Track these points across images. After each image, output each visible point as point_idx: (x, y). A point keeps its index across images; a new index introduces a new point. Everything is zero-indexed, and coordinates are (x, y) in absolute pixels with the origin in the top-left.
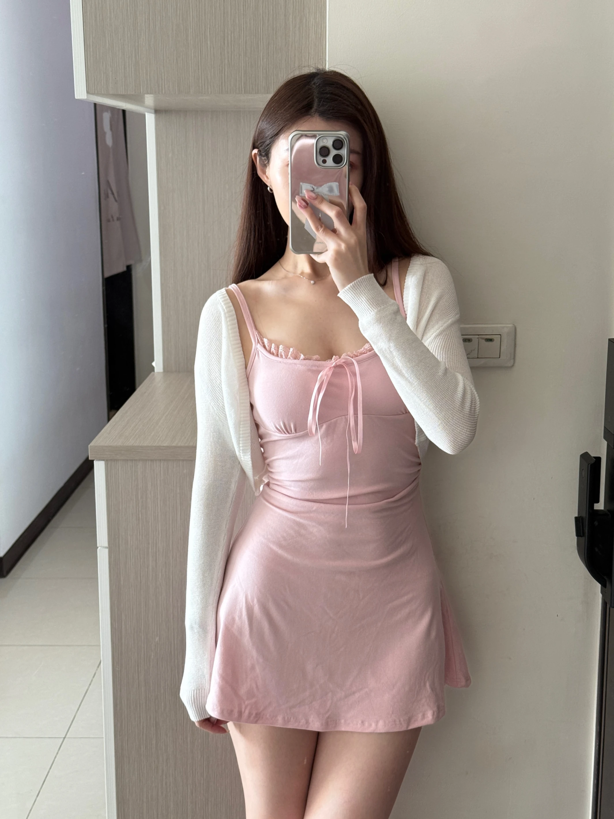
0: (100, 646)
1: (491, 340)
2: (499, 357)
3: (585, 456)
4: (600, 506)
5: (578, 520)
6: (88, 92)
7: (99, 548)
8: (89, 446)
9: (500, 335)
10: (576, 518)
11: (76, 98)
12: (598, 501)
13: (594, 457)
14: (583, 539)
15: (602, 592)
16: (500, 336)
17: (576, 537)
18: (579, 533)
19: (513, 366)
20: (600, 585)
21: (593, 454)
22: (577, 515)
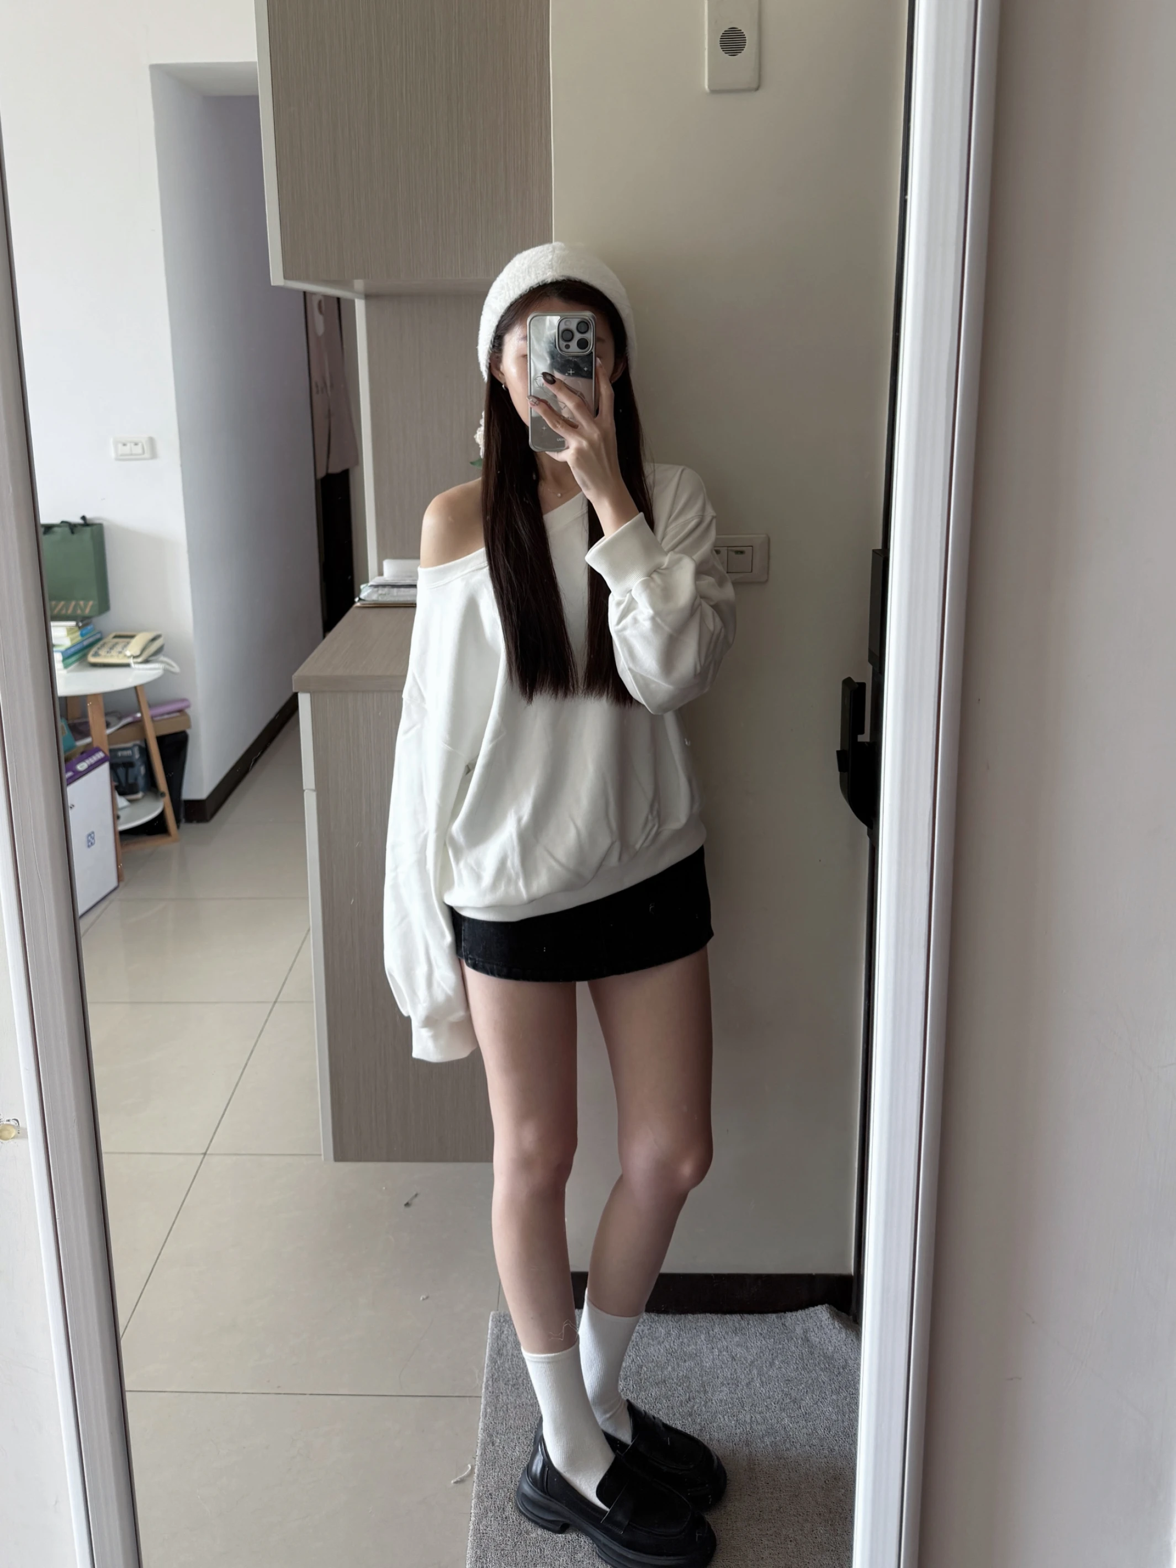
0: (308, 898)
1: (742, 552)
2: (750, 571)
3: (847, 682)
4: (865, 738)
5: (842, 756)
6: (285, 278)
7: (306, 791)
8: (293, 676)
9: (752, 546)
10: (838, 752)
11: (272, 284)
12: (862, 732)
13: (858, 683)
14: (846, 774)
15: (868, 835)
16: (751, 548)
17: (838, 773)
18: (842, 767)
19: (767, 581)
20: (865, 828)
21: (856, 680)
22: (839, 749)
